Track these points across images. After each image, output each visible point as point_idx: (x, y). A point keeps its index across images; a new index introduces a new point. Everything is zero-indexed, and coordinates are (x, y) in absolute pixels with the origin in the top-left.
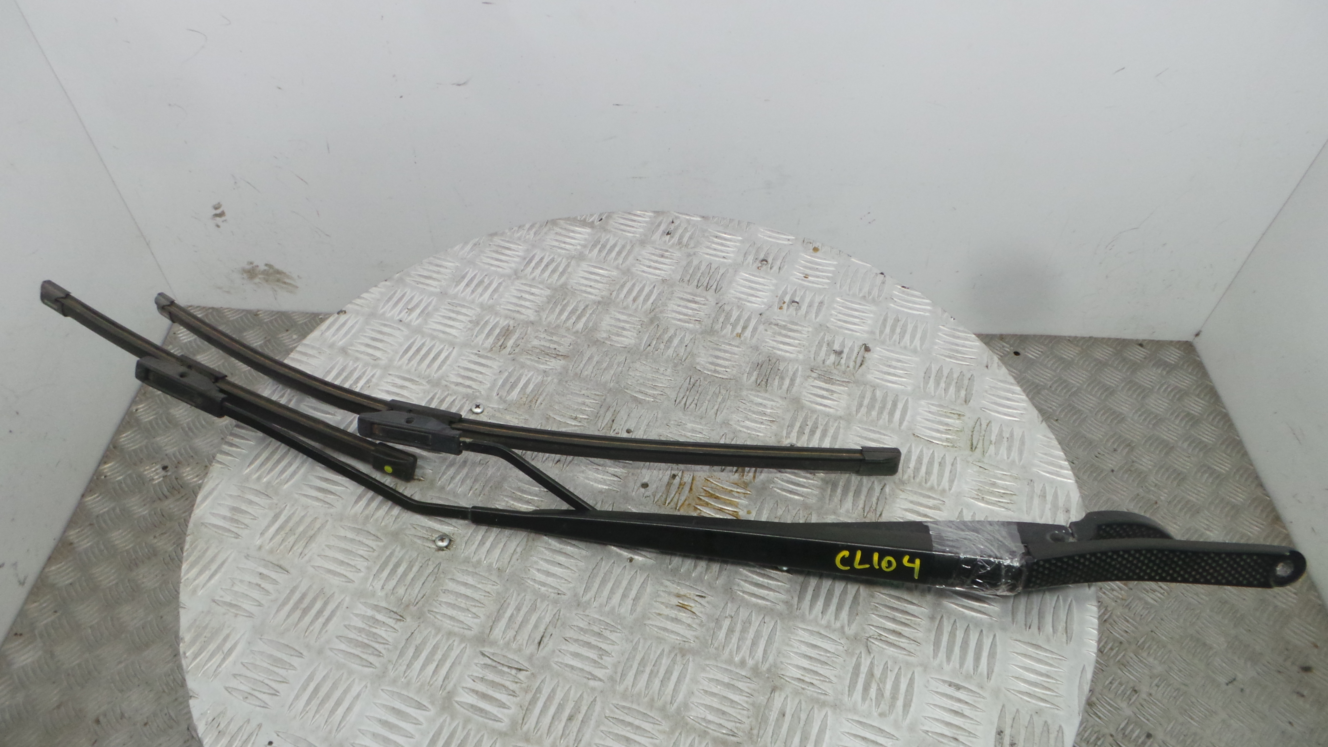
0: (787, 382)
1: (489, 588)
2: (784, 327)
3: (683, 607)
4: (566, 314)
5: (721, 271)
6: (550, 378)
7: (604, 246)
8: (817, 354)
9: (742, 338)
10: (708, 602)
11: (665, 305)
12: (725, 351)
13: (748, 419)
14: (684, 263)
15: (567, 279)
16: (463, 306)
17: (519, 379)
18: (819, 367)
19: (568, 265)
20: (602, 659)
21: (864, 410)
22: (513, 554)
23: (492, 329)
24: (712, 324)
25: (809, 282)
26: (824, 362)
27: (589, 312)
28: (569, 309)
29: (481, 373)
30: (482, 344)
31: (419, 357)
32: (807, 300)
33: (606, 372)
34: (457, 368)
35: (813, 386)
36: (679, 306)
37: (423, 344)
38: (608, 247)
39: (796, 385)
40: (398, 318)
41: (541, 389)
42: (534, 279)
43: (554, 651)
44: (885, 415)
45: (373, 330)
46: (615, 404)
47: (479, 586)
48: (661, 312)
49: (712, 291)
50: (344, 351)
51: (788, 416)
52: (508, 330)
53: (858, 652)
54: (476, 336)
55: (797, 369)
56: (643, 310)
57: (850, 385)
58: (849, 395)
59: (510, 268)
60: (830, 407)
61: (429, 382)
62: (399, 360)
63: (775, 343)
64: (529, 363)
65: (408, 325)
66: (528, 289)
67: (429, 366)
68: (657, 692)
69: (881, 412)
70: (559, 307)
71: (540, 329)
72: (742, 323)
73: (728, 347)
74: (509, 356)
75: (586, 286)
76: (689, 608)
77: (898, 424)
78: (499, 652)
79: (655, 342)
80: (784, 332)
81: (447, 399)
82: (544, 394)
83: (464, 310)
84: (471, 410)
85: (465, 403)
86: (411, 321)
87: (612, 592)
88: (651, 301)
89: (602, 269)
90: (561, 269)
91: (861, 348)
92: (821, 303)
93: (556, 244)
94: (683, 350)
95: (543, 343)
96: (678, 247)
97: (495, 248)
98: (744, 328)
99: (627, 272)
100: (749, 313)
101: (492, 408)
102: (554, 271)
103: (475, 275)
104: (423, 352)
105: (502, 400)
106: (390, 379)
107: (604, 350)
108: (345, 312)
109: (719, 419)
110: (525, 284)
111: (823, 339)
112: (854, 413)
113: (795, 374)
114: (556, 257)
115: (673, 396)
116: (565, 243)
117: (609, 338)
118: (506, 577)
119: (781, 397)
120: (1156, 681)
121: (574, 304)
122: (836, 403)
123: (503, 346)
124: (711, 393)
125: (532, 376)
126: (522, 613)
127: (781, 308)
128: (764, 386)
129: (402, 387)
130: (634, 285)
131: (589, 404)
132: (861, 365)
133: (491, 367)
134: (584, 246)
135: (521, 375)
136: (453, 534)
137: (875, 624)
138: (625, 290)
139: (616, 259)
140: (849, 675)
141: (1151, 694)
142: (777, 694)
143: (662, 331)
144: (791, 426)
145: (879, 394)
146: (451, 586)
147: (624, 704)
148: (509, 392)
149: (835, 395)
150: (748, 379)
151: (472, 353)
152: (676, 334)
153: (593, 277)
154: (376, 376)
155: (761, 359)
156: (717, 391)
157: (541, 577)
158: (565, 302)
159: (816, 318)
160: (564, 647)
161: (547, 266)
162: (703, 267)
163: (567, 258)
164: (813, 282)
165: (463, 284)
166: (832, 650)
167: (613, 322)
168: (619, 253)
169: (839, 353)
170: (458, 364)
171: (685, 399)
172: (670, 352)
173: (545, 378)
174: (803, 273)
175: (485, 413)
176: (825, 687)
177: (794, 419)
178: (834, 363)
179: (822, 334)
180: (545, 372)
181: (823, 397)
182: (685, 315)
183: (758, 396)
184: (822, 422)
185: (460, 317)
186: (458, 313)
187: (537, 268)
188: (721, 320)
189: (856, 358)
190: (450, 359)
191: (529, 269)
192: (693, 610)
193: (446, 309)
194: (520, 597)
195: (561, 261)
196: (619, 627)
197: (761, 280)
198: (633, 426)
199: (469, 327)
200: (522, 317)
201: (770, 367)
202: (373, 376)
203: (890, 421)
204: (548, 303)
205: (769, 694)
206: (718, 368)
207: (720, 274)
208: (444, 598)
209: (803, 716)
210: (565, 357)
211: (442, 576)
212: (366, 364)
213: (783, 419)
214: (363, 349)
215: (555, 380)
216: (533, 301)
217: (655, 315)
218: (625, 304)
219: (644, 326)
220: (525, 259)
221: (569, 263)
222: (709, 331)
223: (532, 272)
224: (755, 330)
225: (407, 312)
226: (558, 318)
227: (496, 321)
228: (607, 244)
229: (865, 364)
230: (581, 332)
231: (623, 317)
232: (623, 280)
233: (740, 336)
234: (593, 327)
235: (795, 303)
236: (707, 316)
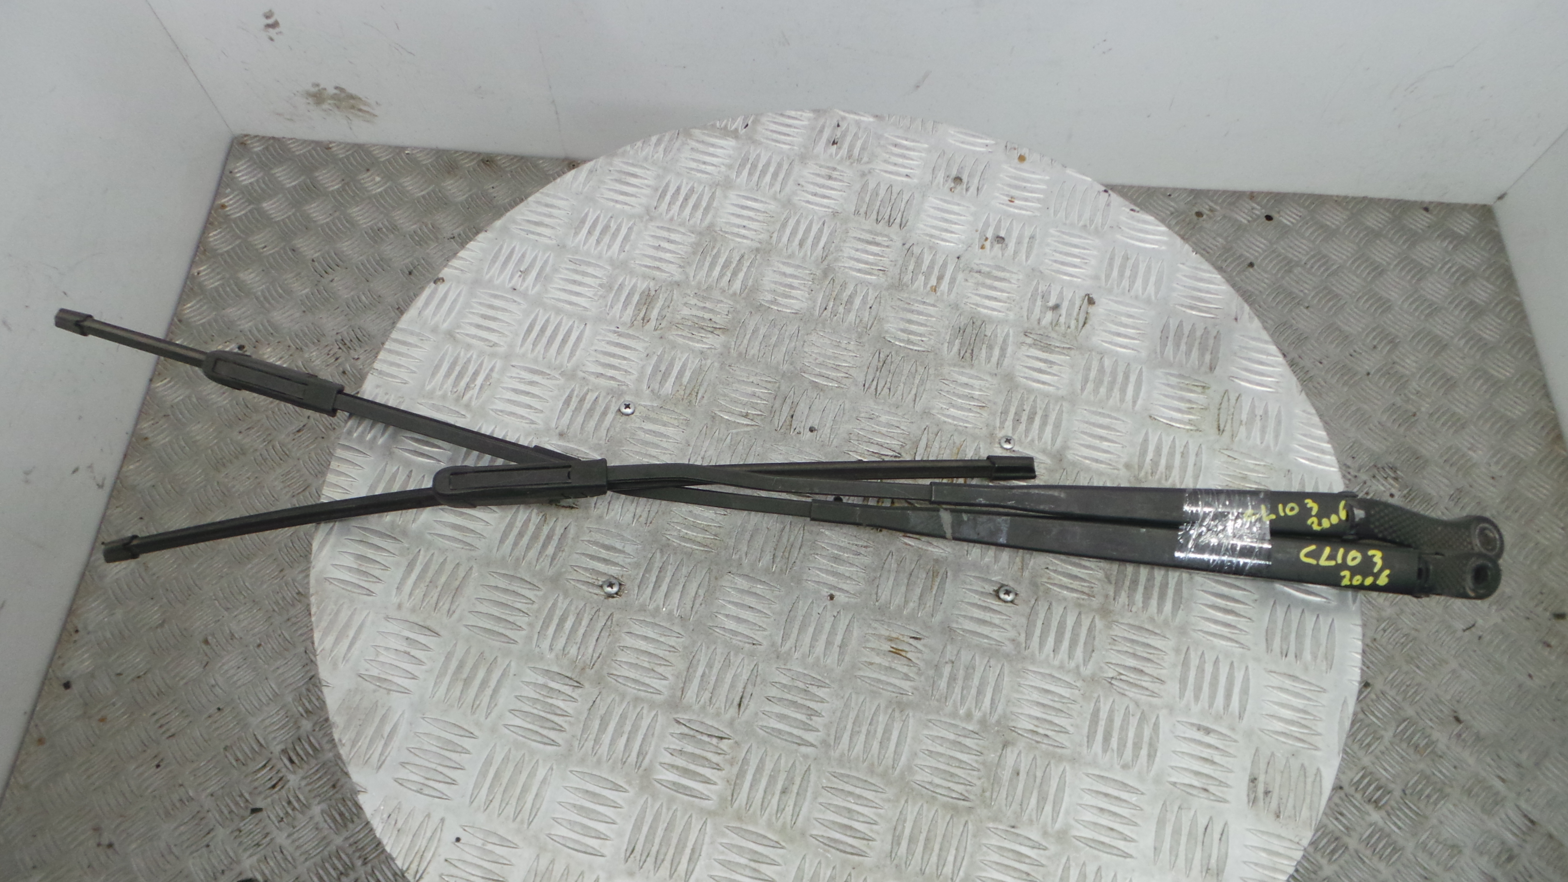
0: (996, 352)
1: (672, 641)
2: (988, 275)
3: (897, 652)
4: (718, 269)
5: (906, 197)
6: (709, 362)
7: (754, 166)
8: (1030, 311)
9: (938, 294)
10: (924, 645)
11: (839, 249)
12: (920, 313)
13: (953, 406)
14: (857, 187)
15: (714, 217)
16: (589, 264)
17: (671, 365)
18: (1033, 329)
19: (712, 197)
20: (811, 720)
21: (1090, 386)
22: (695, 597)
23: (630, 295)
24: (900, 274)
25: (1016, 207)
26: (1039, 321)
27: (746, 264)
28: (722, 261)
29: (625, 358)
30: (620, 318)
31: (544, 340)
32: (1015, 234)
33: (776, 349)
34: (594, 353)
35: (1028, 356)
36: (857, 250)
37: (547, 321)
38: (760, 166)
39: (1008, 355)
40: (510, 285)
41: (701, 378)
42: (672, 219)
43: (756, 714)
44: (1116, 393)
45: (480, 304)
46: (792, 392)
47: (662, 639)
48: (836, 260)
49: (896, 226)
50: (450, 335)
51: (1000, 400)
52: (648, 295)
53: (1096, 695)
54: (612, 307)
55: (1008, 335)
56: (813, 258)
57: (1072, 352)
58: (1072, 366)
59: (640, 205)
60: (1049, 385)
61: (562, 374)
62: (522, 346)
63: (978, 298)
64: (680, 340)
65: (524, 295)
66: (665, 234)
67: (559, 352)
68: (876, 756)
69: (1110, 389)
70: (709, 259)
71: (689, 292)
72: (936, 271)
73: (921, 307)
74: (655, 333)
75: (739, 226)
76: (903, 654)
77: (1131, 403)
78: (694, 717)
79: (831, 304)
80: (988, 282)
81: (588, 397)
82: (705, 384)
83: (590, 270)
84: (619, 410)
85: (610, 401)
86: (527, 289)
87: (814, 638)
88: (822, 244)
89: (756, 200)
90: (704, 204)
91: (1084, 300)
92: (1032, 237)
93: (694, 165)
94: (867, 314)
95: (694, 312)
96: (848, 163)
97: (616, 176)
98: (940, 278)
99: (788, 204)
100: (944, 257)
101: (645, 406)
102: (696, 207)
103: (598, 218)
104: (548, 333)
105: (656, 395)
106: (514, 372)
107: (771, 318)
108: (443, 280)
109: (919, 407)
110: (662, 228)
111: (1036, 289)
112: (1079, 391)
113: (1005, 341)
114: (696, 185)
115: (861, 380)
116: (704, 163)
117: (774, 302)
118: (691, 627)
119: (990, 374)
120: (1383, 625)
121: (727, 253)
122: (1056, 378)
123: (645, 320)
124: (905, 372)
125: (687, 359)
126: (715, 671)
127: (983, 247)
128: (969, 359)
129: (532, 383)
130: (798, 222)
131: (761, 395)
132: (1085, 323)
133: (635, 349)
134: (730, 167)
135: (673, 359)
136: (622, 576)
137: (1114, 662)
138: (788, 231)
139: (771, 185)
140: (1088, 723)
141: (1375, 640)
142: (1009, 749)
143: (839, 287)
144: (1005, 412)
145: (1107, 362)
146: (629, 641)
147: (842, 772)
148: (662, 383)
149: (1055, 367)
150: (950, 350)
151: (610, 331)
152: (856, 291)
153: (745, 213)
154: (496, 370)
155: (963, 321)
156: (913, 370)
157: (731, 625)
158: (715, 251)
159: (1027, 260)
160: (767, 709)
161: (686, 199)
162: (882, 192)
163: (711, 186)
164: (1021, 208)
165: (585, 231)
166: (1067, 696)
167: (778, 278)
168: (775, 175)
169: (1057, 309)
170: (594, 348)
171: (875, 383)
172: (852, 317)
173: (703, 362)
174: (1007, 195)
175: (636, 413)
176: (1062, 738)
177: (1008, 402)
178: (1051, 323)
179: (1035, 283)
180: (702, 353)
181: (1040, 371)
182: (866, 263)
183: (962, 374)
184: (1041, 405)
185: (588, 280)
186: (584, 274)
187: (674, 204)
188: (911, 268)
189: (1078, 314)
190: (584, 340)
191: (664, 206)
192: (909, 655)
193: (567, 269)
194: (710, 651)
195: (703, 190)
196: (827, 681)
197: (956, 208)
198: (817, 422)
199: (600, 293)
200: (664, 275)
201: (975, 332)
202: (492, 370)
203: (1122, 400)
204: (694, 253)
205: (1000, 751)
206: (912, 337)
207: (904, 201)
208: (623, 657)
209: (1039, 774)
210: (724, 330)
211: (617, 629)
212: (481, 353)
213: (995, 403)
214: (474, 331)
215: (716, 364)
216: (675, 253)
217: (828, 265)
218: (790, 251)
219: (816, 282)
220: (656, 190)
221: (714, 193)
222: (897, 284)
223: (668, 210)
224: (953, 280)
225: (520, 276)
226: (708, 275)
227: (632, 284)
228: (758, 162)
229: (1089, 322)
230: (740, 294)
231: (789, 270)
232: (784, 216)
233: (935, 291)
234: (753, 285)
235: (1000, 239)
236: (893, 263)
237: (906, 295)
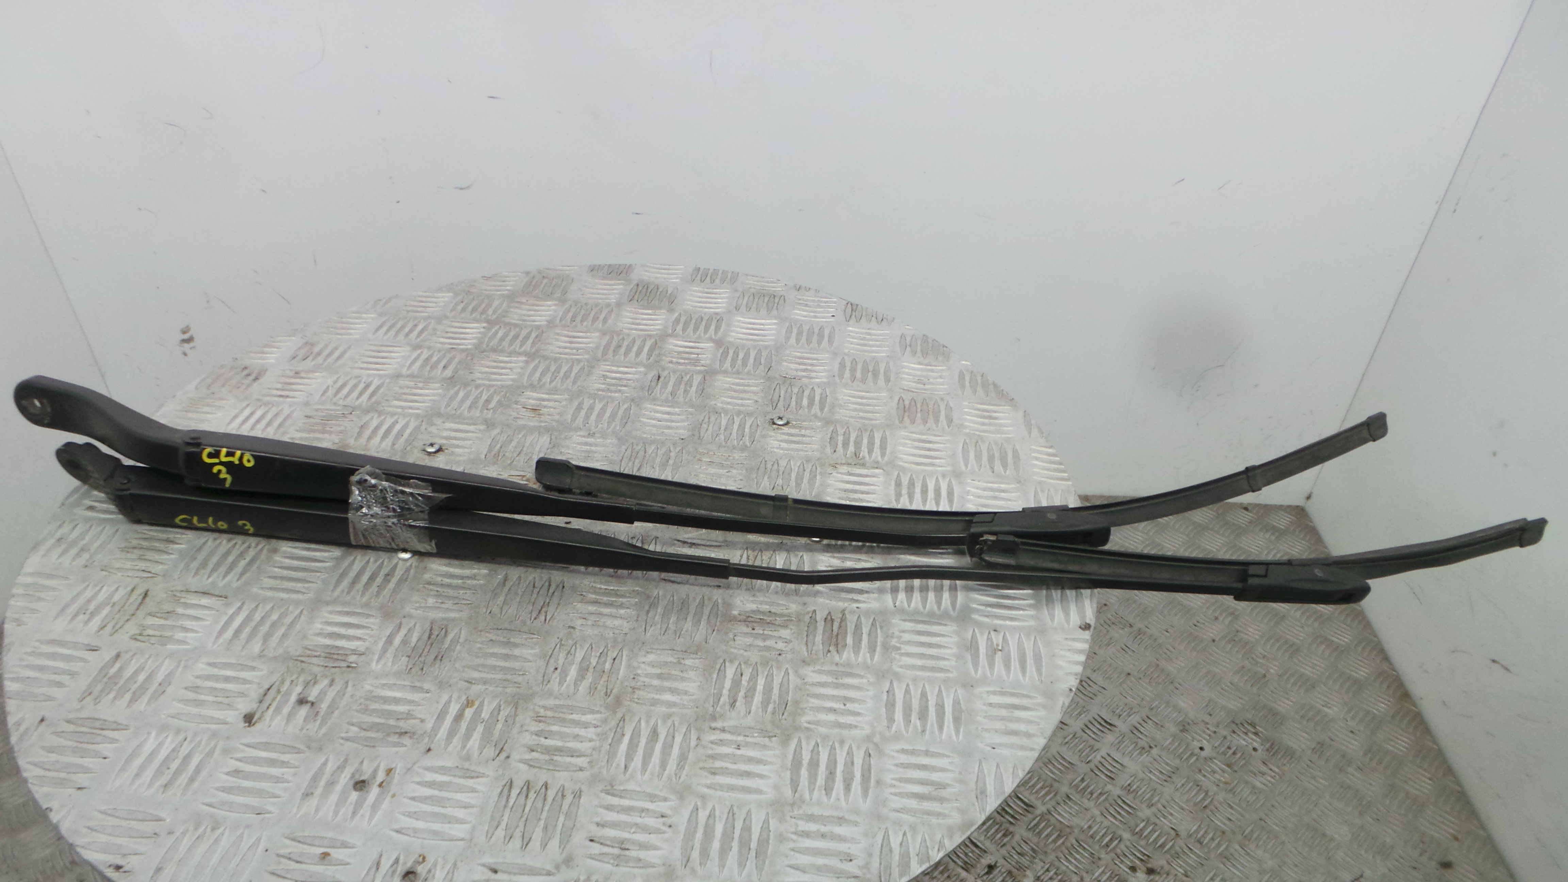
0: (397, 640)
2: (389, 733)
3: (535, 411)
4: (760, 688)
5: (500, 833)
7: (744, 844)
8: (340, 694)
9: (464, 698)
10: (511, 416)
11: (602, 736)
12: (492, 671)
14: (579, 838)
18: (342, 673)
19: (795, 785)
21: (288, 620)
23: (858, 641)
24: (516, 715)
25: (320, 844)
26: (332, 682)
27: (724, 699)
28: (758, 698)
30: (859, 616)
32: (334, 797)
35: (359, 638)
38: (735, 845)
39: (384, 640)
40: (1002, 632)
42: (842, 742)
44: (258, 615)
48: (605, 721)
49: (519, 783)
51: (404, 594)
52: (837, 645)
53: (368, 405)
54: (874, 625)
55: (379, 660)
56: (637, 719)
57: (298, 654)
58: (304, 638)
60: (340, 613)
63: (411, 698)
64: (782, 603)
65: (980, 625)
66: (842, 719)
69: (264, 617)
70: (775, 697)
71: (789, 657)
72: (464, 725)
73: (489, 677)
74: (814, 608)
75: (746, 745)
76: (529, 410)
77: (244, 606)
79: (607, 666)
80: (391, 723)
86: (982, 633)
88: (626, 740)
90: (804, 773)
91: (260, 718)
92: (307, 795)
94: (561, 660)
95: (775, 633)
98: (459, 717)
100: (450, 748)
102: (814, 765)
105: (792, 549)
107: (681, 639)
108: (1080, 627)
110: (850, 727)
111: (323, 724)
113: (384, 651)
114: (826, 800)
115: (567, 592)
117: (680, 660)
118: (707, 408)
119: (411, 617)
121: (753, 708)
122: (328, 622)
124: (514, 606)
126: (682, 388)
127: (389, 771)
128: (435, 629)
130: (663, 765)
132: (269, 689)
134: (781, 838)
136: (774, 429)
138: (676, 750)
140: (381, 391)
143: (599, 687)
144: (402, 582)
145: (255, 649)
147: (578, 357)
149: (326, 633)
150: (458, 634)
151: (865, 602)
152: (576, 684)
155: (435, 670)
156: (505, 608)
158: (770, 708)
159: (327, 760)
160: (637, 376)
161: (831, 774)
162: (538, 835)
163: (803, 801)
164: (313, 841)
169: (301, 701)
172: (579, 655)
177: (396, 591)
178: (315, 684)
179: (323, 733)
181: (347, 626)
184: (357, 593)
188: (499, 726)
189: (273, 701)
191: (858, 760)
192: (524, 410)
193: (946, 658)
194: (688, 398)
195: (811, 791)
196: (592, 391)
199: (895, 640)
201: (422, 659)
204: (796, 702)
205: (455, 374)
207: (503, 825)
210: (734, 621)
211: (766, 402)
213: (412, 590)
217: (615, 712)
218: (669, 723)
219: (630, 690)
220: (878, 782)
221: (795, 791)
222: (521, 702)
223: (850, 753)
224: (441, 716)
225: (998, 645)
226: (770, 677)
227: (861, 655)
228: (740, 852)
229: (262, 691)
230: (724, 660)
231: (667, 697)
232: (685, 772)
233: (468, 701)
234: (711, 674)
235: (360, 785)
236: (525, 728)
237: (509, 690)
